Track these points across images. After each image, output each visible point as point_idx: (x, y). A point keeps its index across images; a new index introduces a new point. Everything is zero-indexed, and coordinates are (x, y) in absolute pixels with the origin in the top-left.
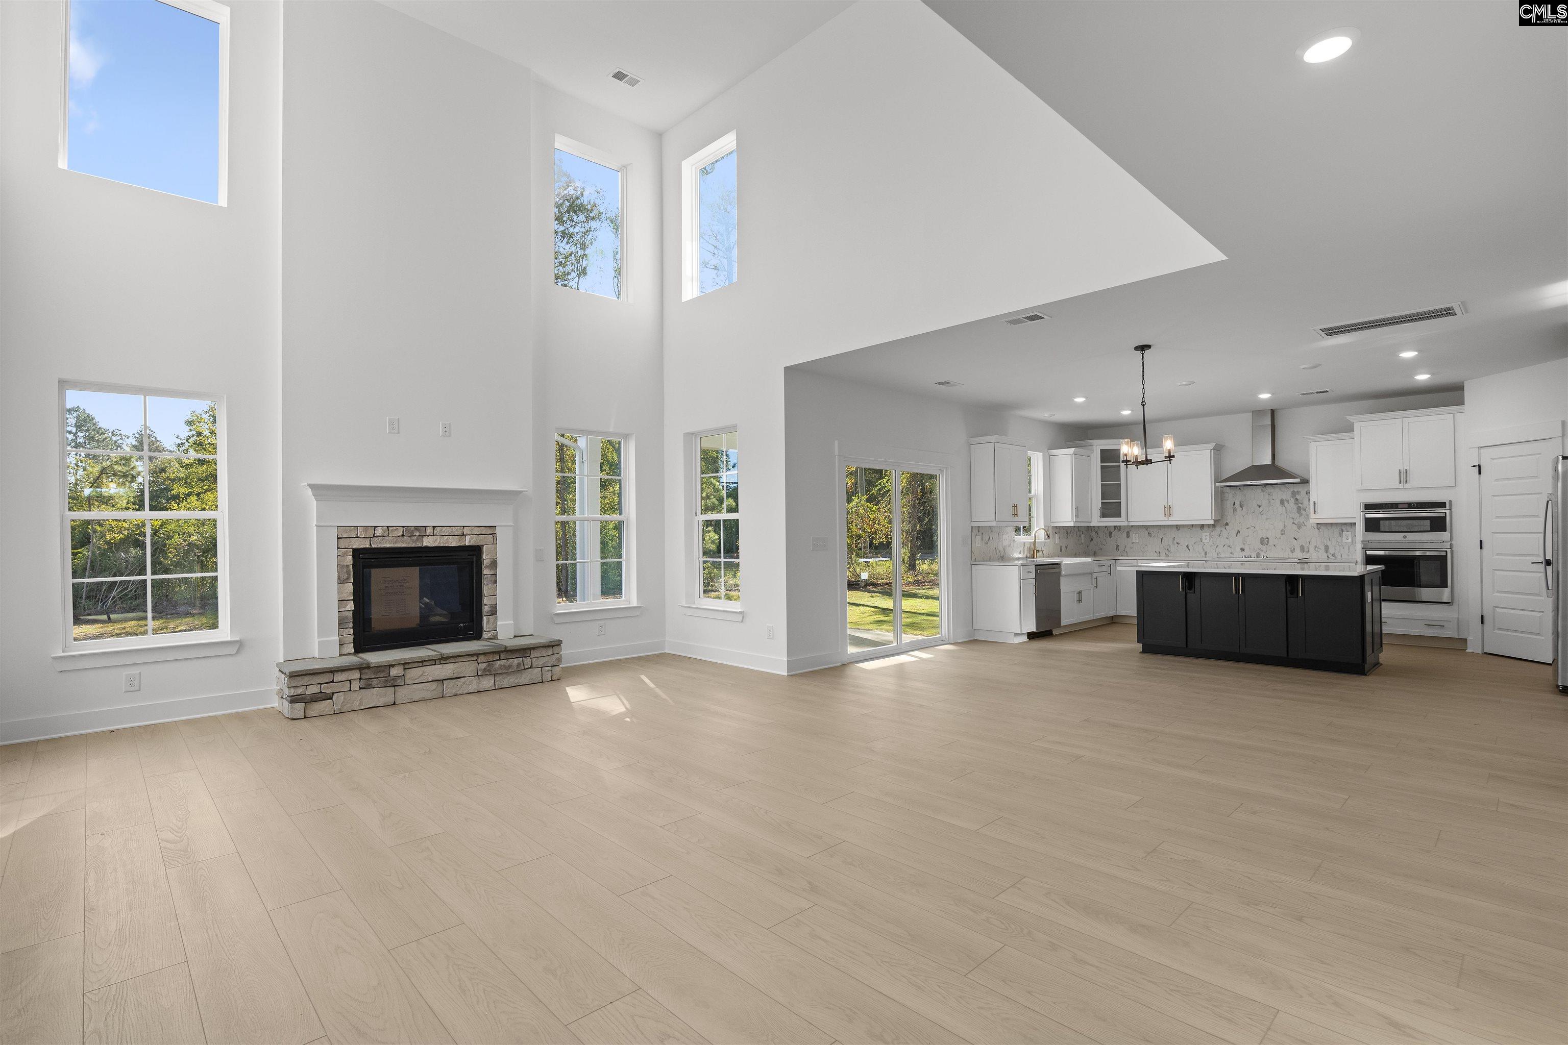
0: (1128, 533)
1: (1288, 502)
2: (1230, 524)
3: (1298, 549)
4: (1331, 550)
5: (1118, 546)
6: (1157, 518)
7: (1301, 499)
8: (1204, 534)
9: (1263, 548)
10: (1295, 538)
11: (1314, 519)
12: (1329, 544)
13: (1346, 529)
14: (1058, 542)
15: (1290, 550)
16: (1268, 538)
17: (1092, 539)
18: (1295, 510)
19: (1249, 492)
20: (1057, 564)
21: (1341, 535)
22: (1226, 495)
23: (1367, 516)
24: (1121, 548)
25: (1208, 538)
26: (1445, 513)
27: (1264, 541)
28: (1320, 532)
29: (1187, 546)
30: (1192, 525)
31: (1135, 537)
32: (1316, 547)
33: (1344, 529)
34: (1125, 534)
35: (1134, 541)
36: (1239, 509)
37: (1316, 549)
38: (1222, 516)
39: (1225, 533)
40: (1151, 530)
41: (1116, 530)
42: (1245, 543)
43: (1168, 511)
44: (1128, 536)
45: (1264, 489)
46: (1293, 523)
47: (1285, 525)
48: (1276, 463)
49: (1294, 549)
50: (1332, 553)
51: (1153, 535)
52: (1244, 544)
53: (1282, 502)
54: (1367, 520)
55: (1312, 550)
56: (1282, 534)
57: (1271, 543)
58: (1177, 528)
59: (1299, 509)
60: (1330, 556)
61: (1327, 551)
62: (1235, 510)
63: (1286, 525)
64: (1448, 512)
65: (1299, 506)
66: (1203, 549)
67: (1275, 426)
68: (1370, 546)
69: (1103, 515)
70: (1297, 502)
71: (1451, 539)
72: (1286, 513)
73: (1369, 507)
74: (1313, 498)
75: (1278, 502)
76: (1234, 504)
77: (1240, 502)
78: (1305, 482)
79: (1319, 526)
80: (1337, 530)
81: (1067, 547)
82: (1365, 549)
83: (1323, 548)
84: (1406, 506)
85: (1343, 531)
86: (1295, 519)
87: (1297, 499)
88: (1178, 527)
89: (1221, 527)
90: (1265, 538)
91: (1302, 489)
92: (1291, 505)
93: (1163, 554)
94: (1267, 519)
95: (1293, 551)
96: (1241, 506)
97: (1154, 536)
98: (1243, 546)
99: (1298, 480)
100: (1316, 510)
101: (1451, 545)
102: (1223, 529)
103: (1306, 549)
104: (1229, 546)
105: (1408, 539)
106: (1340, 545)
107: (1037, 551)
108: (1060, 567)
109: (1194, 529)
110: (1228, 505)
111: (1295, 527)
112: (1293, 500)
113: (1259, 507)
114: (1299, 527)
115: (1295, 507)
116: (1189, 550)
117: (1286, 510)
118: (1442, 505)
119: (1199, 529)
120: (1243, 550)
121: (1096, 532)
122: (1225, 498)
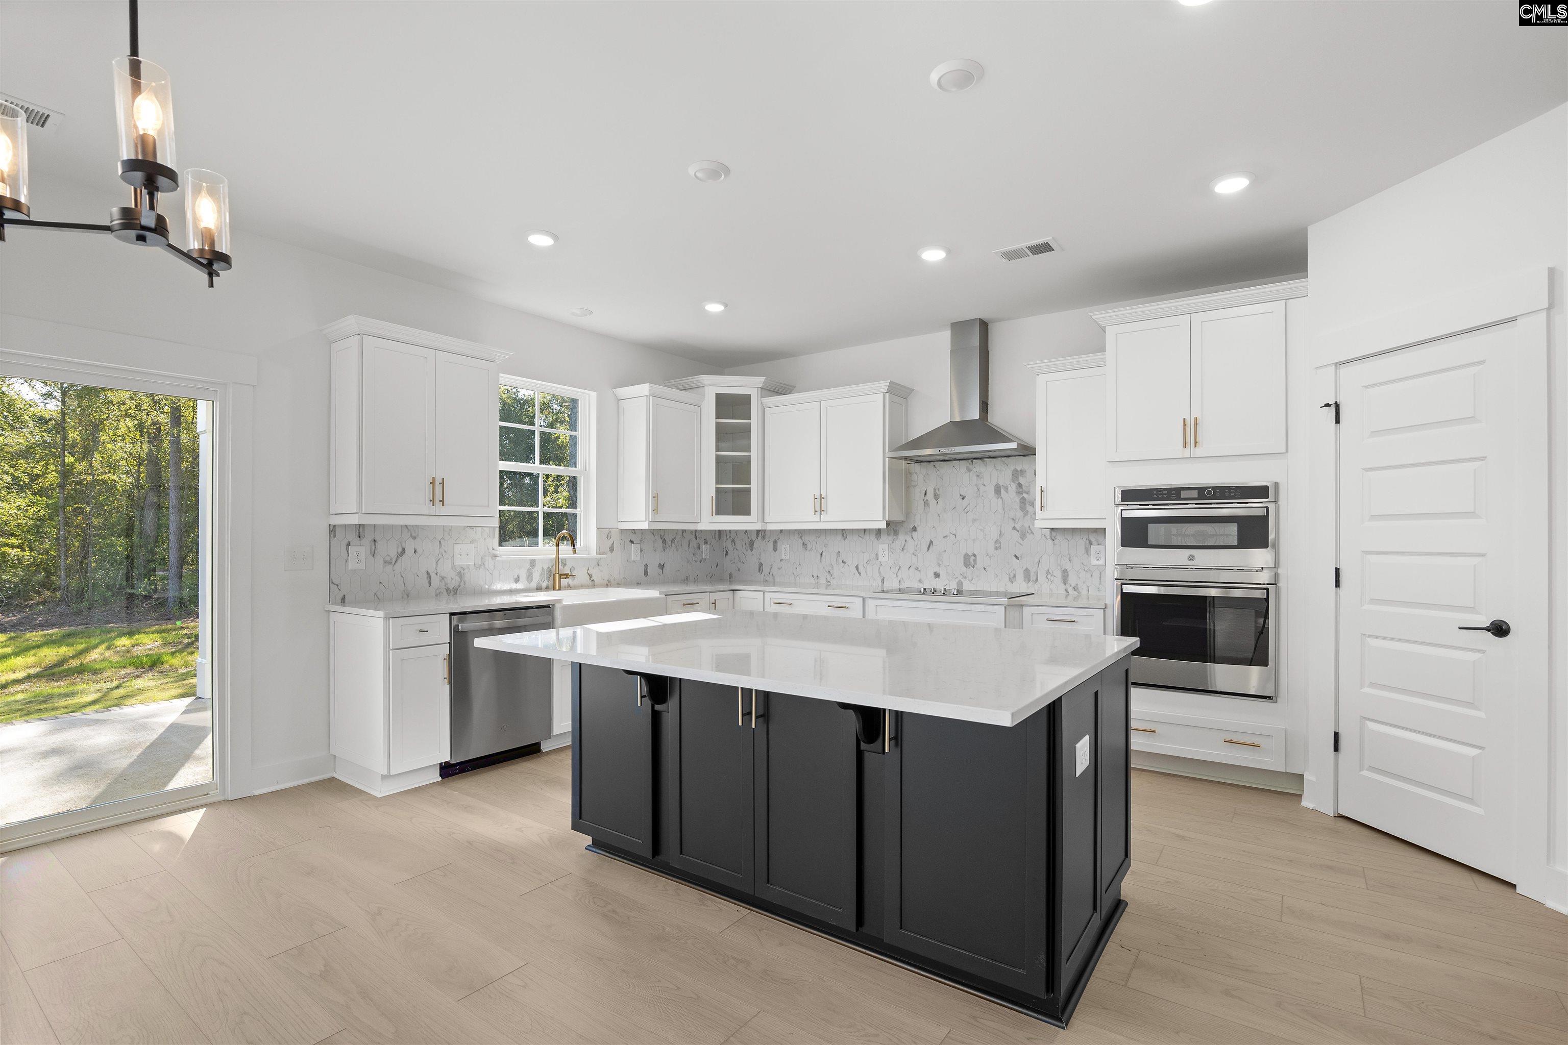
0: (775, 542)
1: (1006, 489)
2: (918, 529)
3: (1020, 577)
4: (1072, 580)
5: (761, 565)
6: (805, 519)
7: (1027, 484)
8: (881, 546)
9: (968, 572)
10: (1016, 556)
11: (1043, 521)
12: (1068, 566)
13: (1097, 540)
14: (638, 558)
15: (1007, 576)
16: (975, 556)
17: (727, 553)
18: (1017, 505)
19: (947, 470)
20: (548, 606)
21: (1087, 551)
22: (914, 477)
23: (1127, 514)
24: (766, 569)
25: (886, 553)
26: (1267, 508)
27: (969, 561)
28: (1054, 544)
29: (857, 567)
30: (865, 530)
31: (785, 548)
32: (1048, 572)
33: (1093, 540)
34: (772, 543)
35: (783, 557)
36: (932, 502)
37: (1049, 576)
38: (908, 514)
39: (911, 544)
40: (806, 538)
41: (760, 537)
42: (941, 563)
43: (820, 504)
44: (775, 549)
45: (971, 467)
46: (1014, 528)
47: (1001, 531)
48: (991, 419)
49: (1015, 576)
50: (1073, 585)
51: (809, 547)
52: (939, 565)
53: (998, 490)
54: (1125, 521)
55: (1042, 578)
56: (996, 548)
57: (979, 564)
58: (843, 535)
59: (1023, 501)
60: (1071, 590)
61: (1065, 580)
62: (926, 504)
63: (1003, 532)
64: (1272, 507)
65: (1023, 498)
66: (880, 573)
67: (988, 353)
68: (1131, 574)
69: (720, 510)
70: (1020, 490)
71: (1277, 564)
72: (1004, 509)
73: (1129, 496)
74: (1040, 481)
75: (991, 490)
76: (926, 494)
77: (935, 490)
78: (1028, 451)
79: (1054, 534)
80: (1081, 542)
81: (662, 567)
82: (1122, 581)
83: (1058, 574)
84: (1195, 494)
85: (1091, 544)
86: (1017, 521)
87: (1020, 485)
88: (844, 533)
89: (906, 533)
90: (970, 554)
91: (1021, 464)
92: (1011, 496)
93: (823, 581)
94: (974, 520)
95: (1012, 579)
96: (936, 497)
97: (811, 550)
98: (937, 570)
99: (1013, 445)
100: (1044, 504)
101: (1276, 576)
102: (909, 538)
103: (1033, 577)
104: (917, 569)
105: (1197, 562)
106: (1086, 569)
107: (560, 575)
108: (552, 614)
109: (867, 537)
110: (917, 494)
111: (1017, 535)
112: (1013, 487)
113: (963, 499)
114: (1023, 536)
115: (1017, 500)
116: (859, 573)
117: (1003, 503)
118: (1261, 492)
119: (873, 537)
120: (937, 575)
121: (733, 541)
122: (913, 483)
